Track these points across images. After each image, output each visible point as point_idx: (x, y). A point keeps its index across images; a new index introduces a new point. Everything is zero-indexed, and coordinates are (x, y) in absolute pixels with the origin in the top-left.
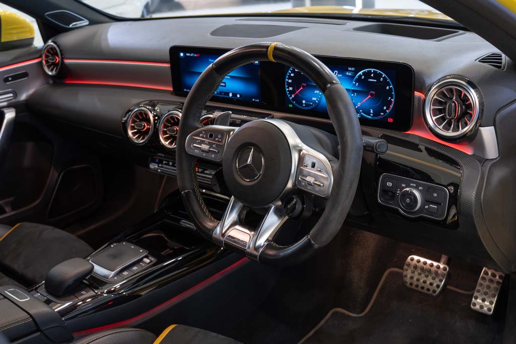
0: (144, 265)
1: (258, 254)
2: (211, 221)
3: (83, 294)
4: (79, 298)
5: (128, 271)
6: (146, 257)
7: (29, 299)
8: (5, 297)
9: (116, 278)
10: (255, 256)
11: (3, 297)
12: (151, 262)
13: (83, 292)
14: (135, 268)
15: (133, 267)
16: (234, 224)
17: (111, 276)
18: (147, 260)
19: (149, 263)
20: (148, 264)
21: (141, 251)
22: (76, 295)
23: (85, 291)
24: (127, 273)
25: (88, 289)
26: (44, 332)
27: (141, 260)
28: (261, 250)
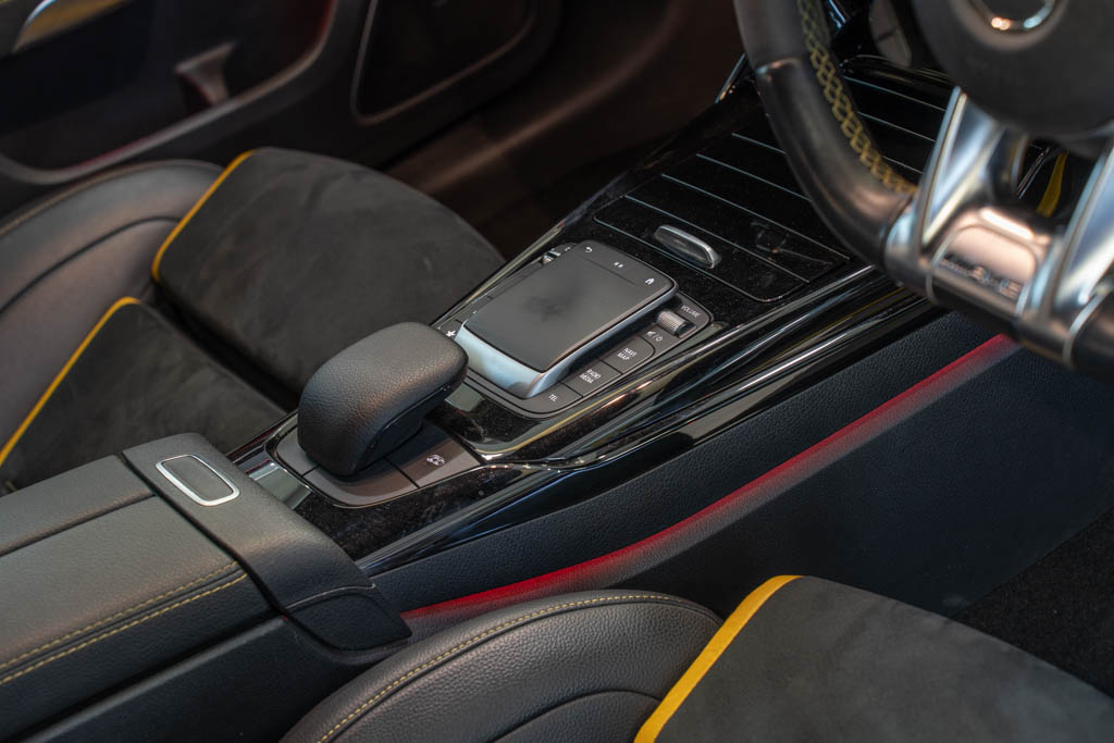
0: (659, 339)
1: (1065, 333)
2: (880, 187)
3: (432, 467)
4: (418, 482)
5: (600, 365)
6: (672, 305)
7: (236, 494)
8: (157, 492)
9: (553, 397)
10: (1056, 346)
11: (147, 490)
12: (688, 325)
13: (435, 459)
14: (626, 354)
15: (621, 349)
16: (973, 203)
17: (536, 390)
18: (672, 320)
19: (683, 329)
20: (677, 334)
21: (651, 281)
22: (408, 469)
23: (441, 455)
24: (597, 376)
25: (452, 443)
26: (297, 616)
27: (650, 320)
28: (1080, 321)
